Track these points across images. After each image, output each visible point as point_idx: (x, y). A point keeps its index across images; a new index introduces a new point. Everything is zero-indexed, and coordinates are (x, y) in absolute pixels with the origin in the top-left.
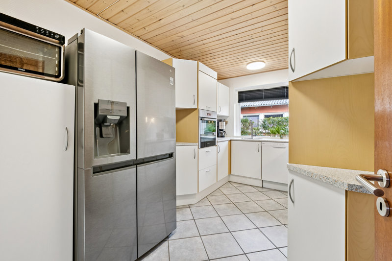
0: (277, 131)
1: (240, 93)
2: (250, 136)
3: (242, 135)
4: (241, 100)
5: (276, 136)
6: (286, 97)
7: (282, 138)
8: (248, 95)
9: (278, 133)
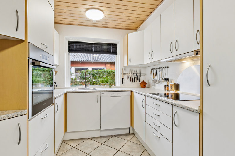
0: (106, 81)
1: (70, 43)
2: (83, 87)
3: (72, 85)
4: (71, 50)
5: (106, 85)
6: (115, 52)
7: (110, 87)
8: (80, 46)
9: (107, 83)
